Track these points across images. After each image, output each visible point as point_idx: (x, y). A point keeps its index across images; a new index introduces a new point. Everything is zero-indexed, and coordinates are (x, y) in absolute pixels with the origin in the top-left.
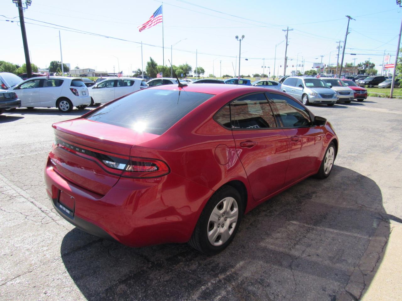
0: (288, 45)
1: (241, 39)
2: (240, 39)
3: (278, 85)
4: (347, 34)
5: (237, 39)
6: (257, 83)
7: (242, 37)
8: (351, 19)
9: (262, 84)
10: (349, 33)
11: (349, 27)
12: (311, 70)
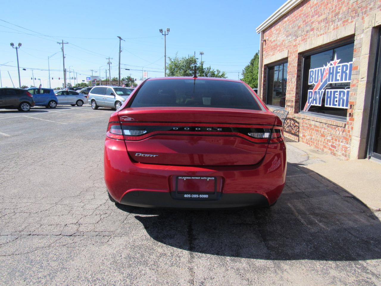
0: (65, 57)
1: (18, 47)
2: (16, 47)
3: (79, 95)
4: (120, 52)
5: (12, 47)
6: (57, 93)
7: (19, 45)
8: (122, 39)
9: (61, 94)
10: (121, 51)
11: (121, 46)
12: (82, 83)
